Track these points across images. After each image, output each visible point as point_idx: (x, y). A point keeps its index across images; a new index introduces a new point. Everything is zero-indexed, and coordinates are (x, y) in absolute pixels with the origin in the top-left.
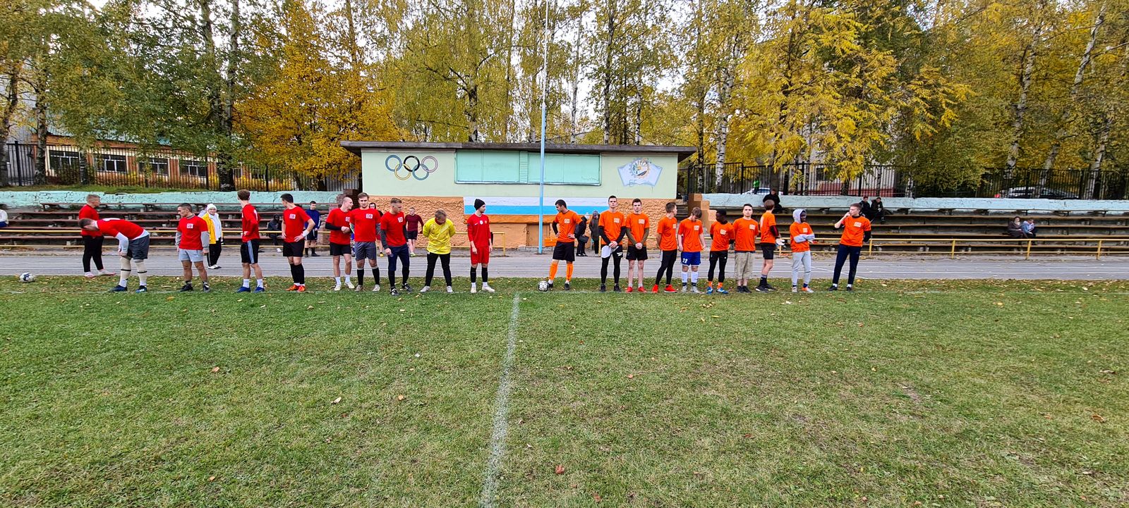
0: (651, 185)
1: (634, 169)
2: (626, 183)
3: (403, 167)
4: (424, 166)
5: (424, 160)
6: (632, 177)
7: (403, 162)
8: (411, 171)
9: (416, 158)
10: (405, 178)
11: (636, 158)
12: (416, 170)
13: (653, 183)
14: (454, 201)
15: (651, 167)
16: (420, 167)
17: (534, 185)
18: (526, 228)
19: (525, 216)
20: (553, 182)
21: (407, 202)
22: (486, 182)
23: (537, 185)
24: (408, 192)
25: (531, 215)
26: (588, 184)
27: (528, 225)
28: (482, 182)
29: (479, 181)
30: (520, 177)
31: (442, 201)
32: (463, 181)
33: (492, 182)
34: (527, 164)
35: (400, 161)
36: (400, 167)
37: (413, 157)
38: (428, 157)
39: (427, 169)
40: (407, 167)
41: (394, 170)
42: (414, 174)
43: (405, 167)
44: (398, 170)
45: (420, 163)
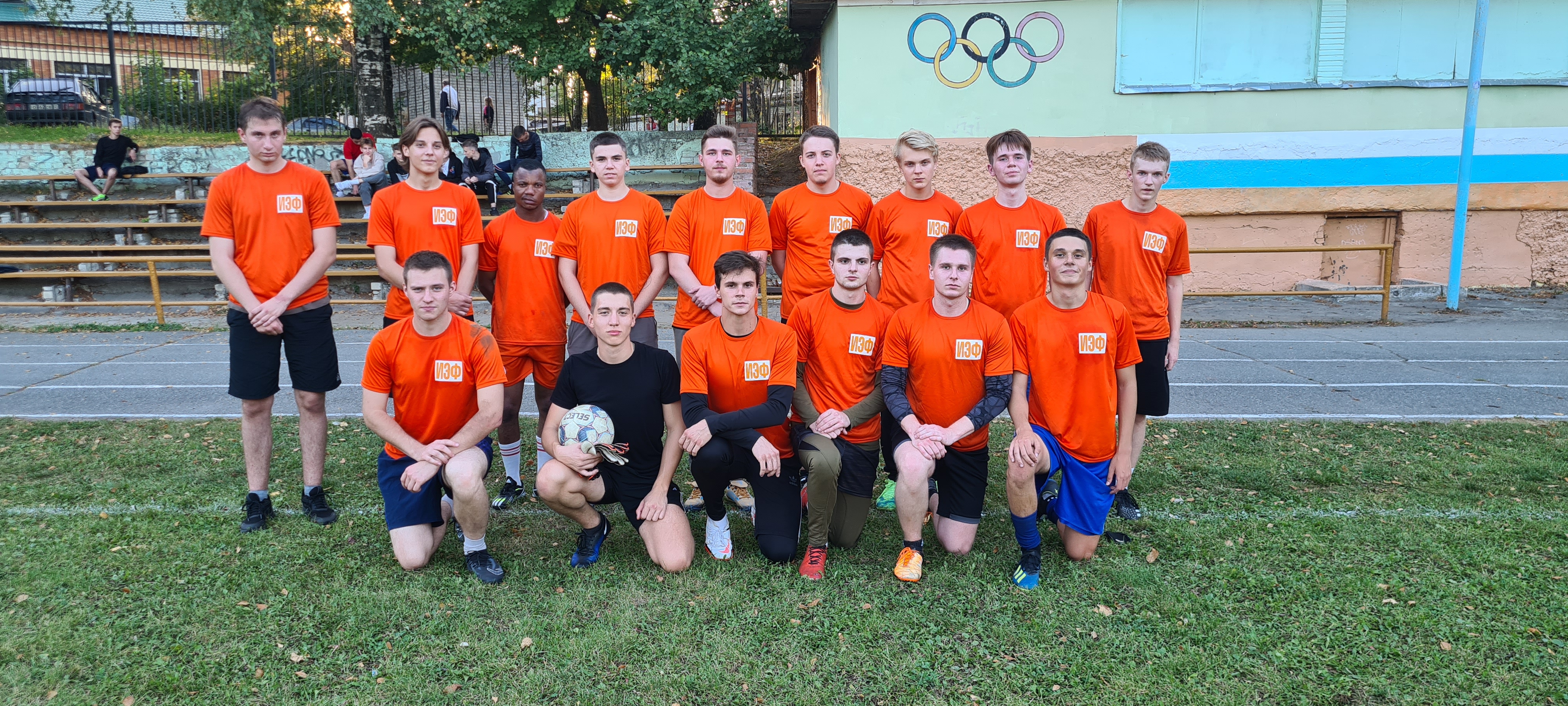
3: (959, 49)
4: (1023, 44)
5: (1021, 26)
7: (959, 34)
8: (980, 59)
9: (1001, 21)
10: (964, 84)
12: (997, 56)
14: (1107, 149)
16: (1012, 46)
17: (1362, 91)
18: (1321, 228)
19: (1324, 190)
20: (1427, 81)
21: (966, 156)
22: (1210, 86)
23: (1372, 90)
24: (972, 126)
25: (1346, 188)
26: (1539, 83)
27: (1328, 218)
28: (1197, 88)
29: (1189, 85)
30: (1320, 69)
31: (1070, 151)
32: (1140, 87)
33: (1231, 87)
34: (1344, 24)
35: (952, 31)
36: (951, 48)
37: (991, 16)
38: (1036, 15)
39: (1031, 53)
40: (972, 48)
41: (931, 60)
42: (991, 71)
43: (966, 48)
44: (943, 57)
45: (1012, 35)
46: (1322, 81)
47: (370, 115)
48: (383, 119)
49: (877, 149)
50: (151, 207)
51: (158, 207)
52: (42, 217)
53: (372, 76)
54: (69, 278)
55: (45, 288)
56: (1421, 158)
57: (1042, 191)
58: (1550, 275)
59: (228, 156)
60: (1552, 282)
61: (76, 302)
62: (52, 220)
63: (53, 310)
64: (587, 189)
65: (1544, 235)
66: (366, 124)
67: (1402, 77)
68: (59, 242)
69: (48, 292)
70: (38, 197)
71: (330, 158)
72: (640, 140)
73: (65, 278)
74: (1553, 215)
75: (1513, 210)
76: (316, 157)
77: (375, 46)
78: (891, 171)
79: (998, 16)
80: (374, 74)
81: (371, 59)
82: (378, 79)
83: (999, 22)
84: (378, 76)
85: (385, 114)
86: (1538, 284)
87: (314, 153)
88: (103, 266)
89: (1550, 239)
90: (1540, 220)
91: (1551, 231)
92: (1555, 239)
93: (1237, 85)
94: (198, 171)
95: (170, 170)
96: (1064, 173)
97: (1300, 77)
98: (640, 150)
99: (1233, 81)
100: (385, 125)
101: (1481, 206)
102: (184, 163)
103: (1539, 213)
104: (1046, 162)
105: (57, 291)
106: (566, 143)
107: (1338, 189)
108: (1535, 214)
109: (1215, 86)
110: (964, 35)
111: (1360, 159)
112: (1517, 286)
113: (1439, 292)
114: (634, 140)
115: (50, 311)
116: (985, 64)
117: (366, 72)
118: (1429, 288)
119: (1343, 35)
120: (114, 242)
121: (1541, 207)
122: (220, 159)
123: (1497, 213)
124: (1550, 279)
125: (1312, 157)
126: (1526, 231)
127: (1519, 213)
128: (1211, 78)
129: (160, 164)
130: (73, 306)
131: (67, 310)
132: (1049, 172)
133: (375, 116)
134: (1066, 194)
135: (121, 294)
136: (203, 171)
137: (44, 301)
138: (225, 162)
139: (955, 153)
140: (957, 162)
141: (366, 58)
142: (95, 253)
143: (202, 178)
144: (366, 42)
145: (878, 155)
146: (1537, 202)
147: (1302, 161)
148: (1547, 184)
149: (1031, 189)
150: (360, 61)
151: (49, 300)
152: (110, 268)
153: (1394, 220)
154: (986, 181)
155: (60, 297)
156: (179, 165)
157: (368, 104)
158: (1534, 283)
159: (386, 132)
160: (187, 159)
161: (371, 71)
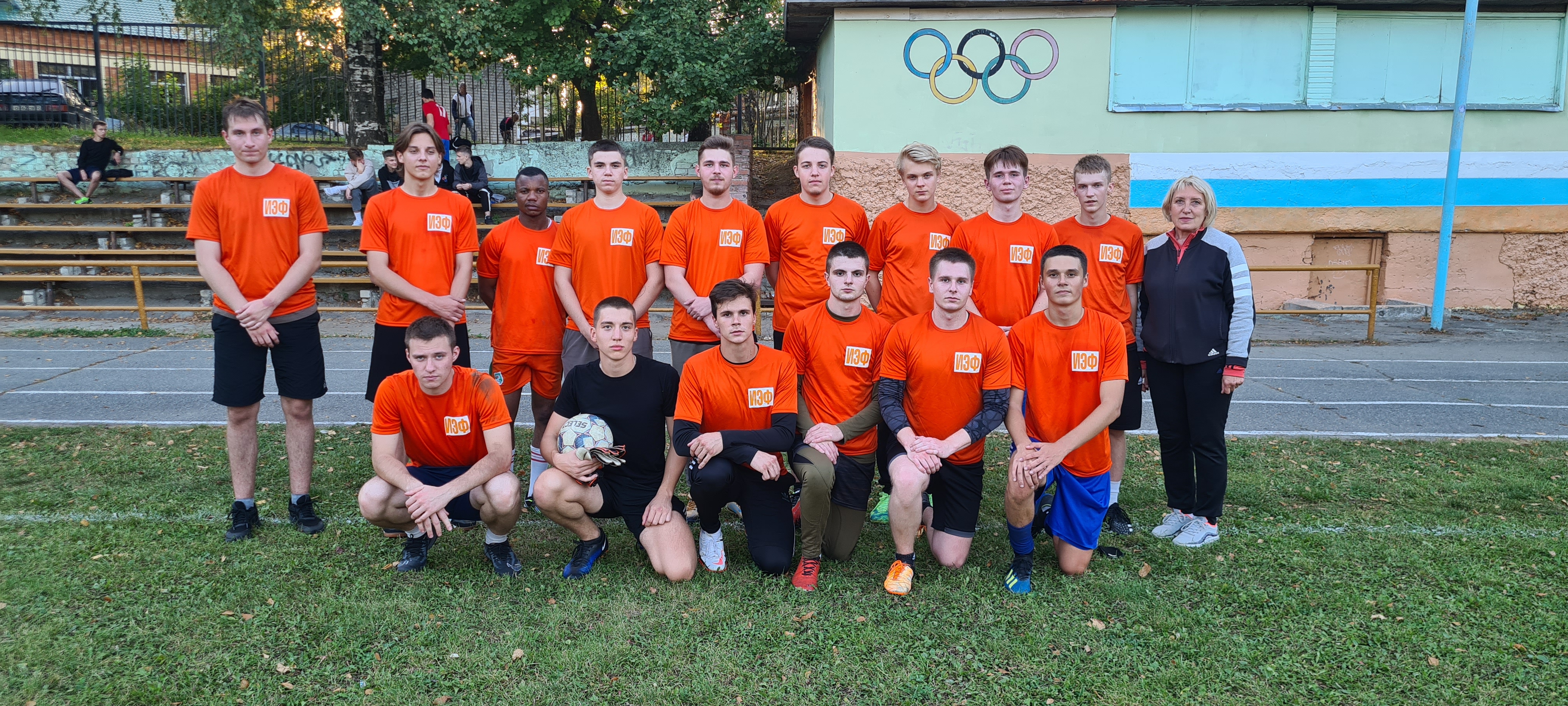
3: (954, 64)
4: (1018, 61)
5: (1016, 43)
7: (955, 51)
8: (975, 75)
9: (996, 37)
10: (959, 99)
12: (992, 72)
16: (1007, 63)
17: (1350, 113)
18: (1309, 248)
19: (1312, 210)
20: (1414, 105)
21: (960, 172)
22: (1202, 106)
23: (1360, 112)
24: (966, 142)
25: (1333, 209)
26: (1522, 108)
27: (1316, 238)
28: (1189, 107)
29: (1181, 105)
30: (1309, 90)
31: (1063, 168)
32: (1133, 105)
33: (1222, 107)
34: (1333, 47)
35: (948, 47)
36: (946, 64)
37: (987, 33)
38: (1031, 33)
39: (1026, 70)
40: (968, 64)
41: (927, 75)
42: (986, 87)
43: (961, 63)
44: (938, 73)
45: (1007, 52)
46: (1311, 103)
47: (361, 121)
48: (374, 126)
49: (872, 163)
50: (136, 211)
51: (143, 211)
52: (23, 219)
53: (363, 82)
54: (51, 282)
55: (25, 292)
56: (1407, 180)
57: (1035, 208)
58: (1531, 298)
59: (216, 160)
60: (1533, 304)
61: (58, 306)
62: (33, 223)
63: (33, 314)
64: (580, 199)
65: (1526, 257)
66: (357, 130)
67: (1390, 100)
68: (40, 245)
69: (28, 296)
70: (19, 199)
71: (320, 164)
72: (634, 150)
73: (46, 282)
74: (1534, 239)
75: (1496, 232)
76: (305, 163)
77: (367, 52)
78: (886, 186)
79: (993, 33)
80: (365, 80)
81: (363, 65)
82: (369, 85)
83: (995, 38)
84: (369, 82)
85: (376, 121)
86: (1520, 306)
87: (304, 159)
88: (85, 270)
89: (1531, 261)
90: (1522, 242)
91: (1533, 254)
92: (1537, 262)
93: (1228, 106)
94: (184, 176)
95: (155, 174)
96: (1057, 190)
97: (1290, 98)
98: (634, 160)
99: (1225, 101)
100: (376, 132)
101: (1465, 229)
102: (169, 167)
103: (1522, 236)
104: (1039, 179)
105: (38, 294)
106: (560, 151)
107: (1326, 209)
108: (1518, 237)
109: (1206, 105)
110: (960, 52)
111: (1348, 180)
112: (1499, 308)
113: (1423, 313)
114: (629, 151)
115: (30, 315)
116: (980, 81)
117: (358, 78)
118: (1414, 308)
119: (1332, 58)
120: (97, 246)
121: (1523, 230)
122: (207, 164)
123: (1480, 235)
124: (1531, 301)
125: (1300, 177)
126: (1509, 254)
127: (1502, 235)
128: (1202, 98)
129: (145, 168)
130: (54, 311)
131: (48, 314)
132: (1042, 189)
133: (366, 123)
134: (1059, 211)
135: (103, 298)
136: (190, 176)
137: (24, 304)
138: (212, 166)
139: (950, 168)
140: (951, 178)
141: (358, 63)
142: (77, 257)
143: (189, 182)
144: (358, 47)
145: (873, 169)
146: (1519, 226)
147: (1291, 181)
148: (1530, 207)
149: (1025, 206)
150: (351, 66)
151: (29, 304)
152: (93, 272)
153: (1380, 241)
154: (980, 197)
155: (40, 301)
156: (164, 169)
157: (359, 110)
158: (1515, 305)
159: (377, 139)
160: (174, 163)
161: (362, 77)
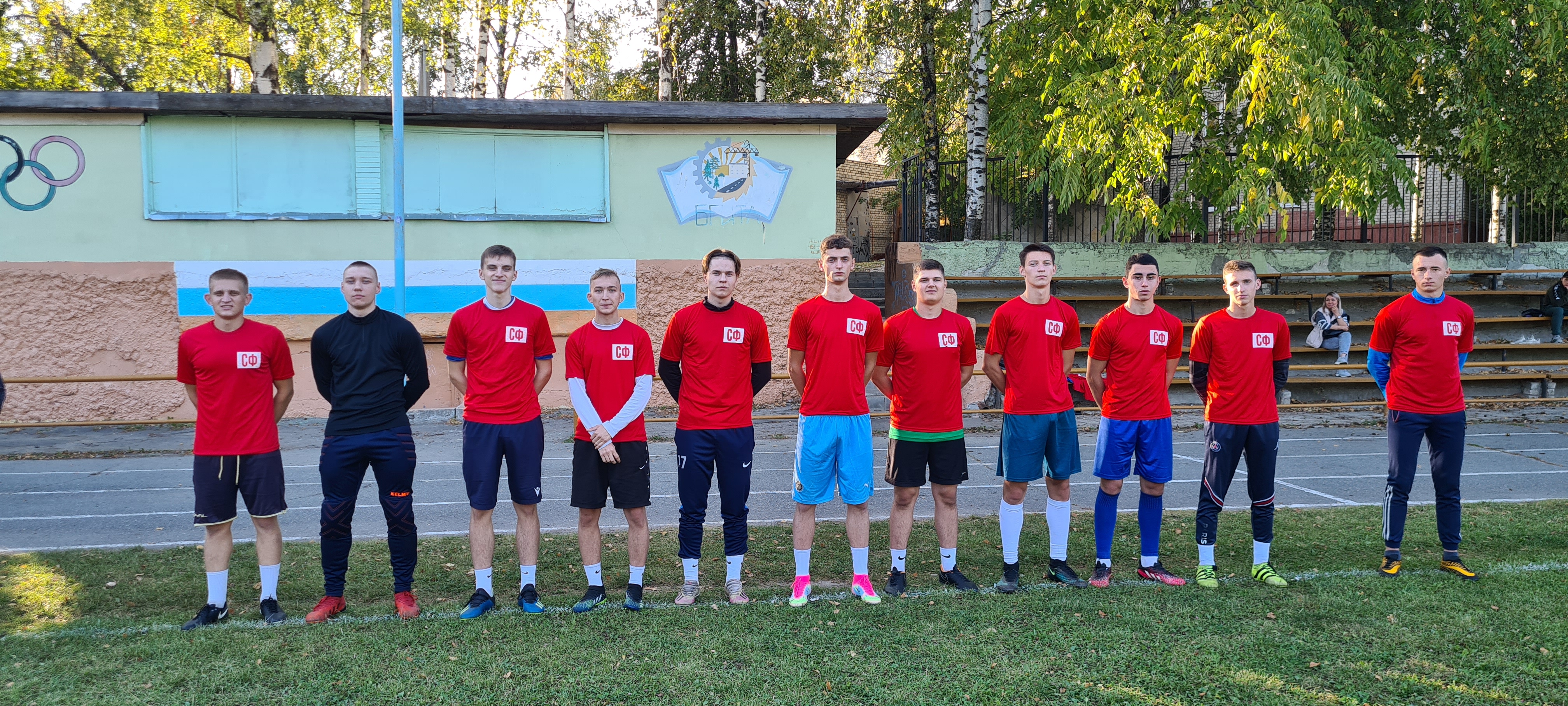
0: (758, 217)
1: (708, 173)
2: (684, 214)
4: (39, 167)
5: (35, 149)
6: (703, 201)
9: (12, 143)
11: (712, 140)
13: (767, 213)
14: (142, 275)
15: (758, 165)
16: (26, 169)
20: (465, 215)
22: (246, 214)
23: (413, 222)
26: (569, 219)
28: (233, 216)
29: (224, 213)
30: (358, 201)
31: (101, 277)
32: (172, 213)
33: (266, 215)
34: (379, 160)
37: (2, 138)
38: (51, 139)
39: (49, 177)
42: (5, 193)
45: (26, 157)
46: (361, 213)
56: (467, 287)
67: (445, 210)
79: (9, 139)
93: (275, 215)
96: (98, 299)
99: (271, 210)
104: (75, 287)
109: (251, 214)
119: (378, 170)
128: (250, 207)
